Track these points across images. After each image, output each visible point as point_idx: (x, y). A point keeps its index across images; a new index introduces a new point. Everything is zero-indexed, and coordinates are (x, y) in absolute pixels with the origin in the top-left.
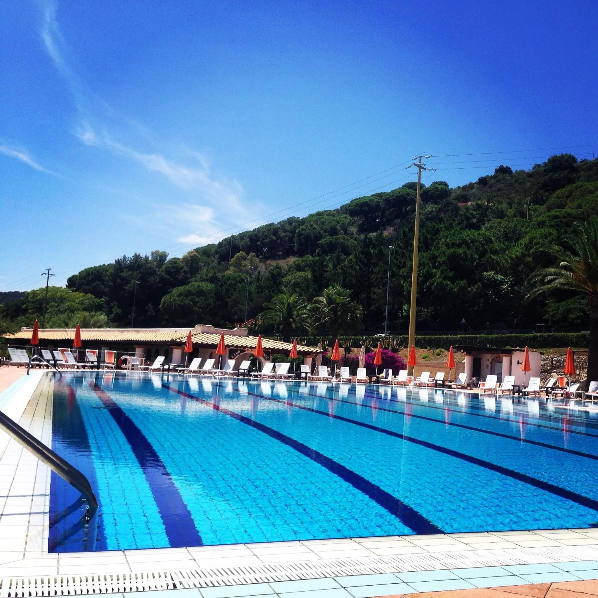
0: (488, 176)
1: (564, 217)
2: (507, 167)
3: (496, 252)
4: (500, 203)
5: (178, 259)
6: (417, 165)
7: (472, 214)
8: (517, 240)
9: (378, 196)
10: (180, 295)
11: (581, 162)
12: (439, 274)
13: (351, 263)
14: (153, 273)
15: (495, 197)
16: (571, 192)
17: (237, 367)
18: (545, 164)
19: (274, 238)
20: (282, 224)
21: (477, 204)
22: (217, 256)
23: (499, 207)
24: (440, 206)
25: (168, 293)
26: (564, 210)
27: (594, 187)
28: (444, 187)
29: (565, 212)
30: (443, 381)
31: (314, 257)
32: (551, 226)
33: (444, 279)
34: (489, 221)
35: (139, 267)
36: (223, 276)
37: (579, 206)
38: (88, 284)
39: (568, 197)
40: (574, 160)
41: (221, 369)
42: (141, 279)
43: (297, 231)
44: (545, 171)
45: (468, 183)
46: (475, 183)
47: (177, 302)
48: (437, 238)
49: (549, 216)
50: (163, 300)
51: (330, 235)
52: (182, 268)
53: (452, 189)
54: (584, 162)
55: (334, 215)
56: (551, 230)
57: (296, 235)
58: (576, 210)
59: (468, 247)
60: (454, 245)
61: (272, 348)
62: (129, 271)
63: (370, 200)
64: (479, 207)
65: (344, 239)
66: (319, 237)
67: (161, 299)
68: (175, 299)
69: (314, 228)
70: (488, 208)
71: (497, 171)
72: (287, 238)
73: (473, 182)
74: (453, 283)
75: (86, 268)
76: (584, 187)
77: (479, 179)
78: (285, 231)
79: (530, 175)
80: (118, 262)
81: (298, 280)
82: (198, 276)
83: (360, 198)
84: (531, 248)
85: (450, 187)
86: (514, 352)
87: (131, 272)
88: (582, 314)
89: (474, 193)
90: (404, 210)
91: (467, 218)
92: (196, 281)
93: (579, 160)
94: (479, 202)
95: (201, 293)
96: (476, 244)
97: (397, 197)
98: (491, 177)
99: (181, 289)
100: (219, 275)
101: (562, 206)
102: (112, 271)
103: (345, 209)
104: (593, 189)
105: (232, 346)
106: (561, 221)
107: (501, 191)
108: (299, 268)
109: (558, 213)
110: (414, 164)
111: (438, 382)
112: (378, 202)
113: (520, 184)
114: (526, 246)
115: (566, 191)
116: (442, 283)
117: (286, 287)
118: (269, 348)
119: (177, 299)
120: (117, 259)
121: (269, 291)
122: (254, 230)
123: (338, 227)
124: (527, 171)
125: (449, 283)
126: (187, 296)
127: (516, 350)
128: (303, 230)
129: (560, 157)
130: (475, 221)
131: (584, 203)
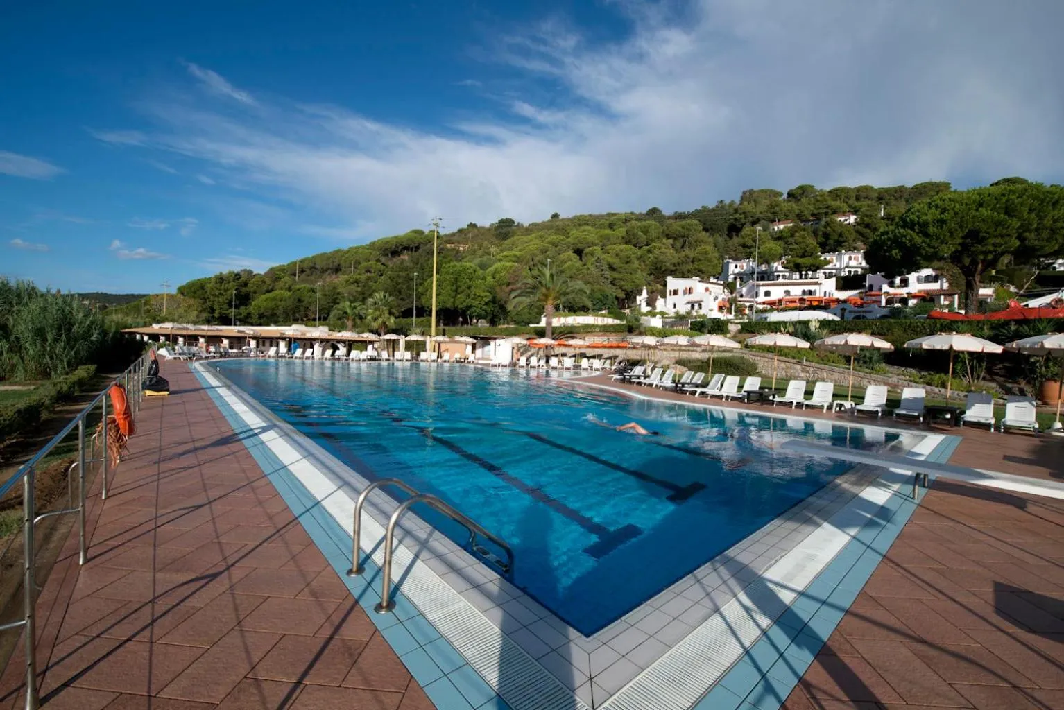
31: (356, 275)
49: (503, 256)
51: (366, 261)
66: (359, 263)
69: (355, 257)
82: (278, 286)
86: (497, 339)
92: (277, 290)
95: (282, 298)
99: (266, 296)
101: (510, 250)
105: (320, 338)
113: (483, 234)
115: (511, 241)
118: (343, 339)
119: (263, 303)
124: (487, 227)
126: (273, 301)
128: (347, 258)
129: (505, 220)
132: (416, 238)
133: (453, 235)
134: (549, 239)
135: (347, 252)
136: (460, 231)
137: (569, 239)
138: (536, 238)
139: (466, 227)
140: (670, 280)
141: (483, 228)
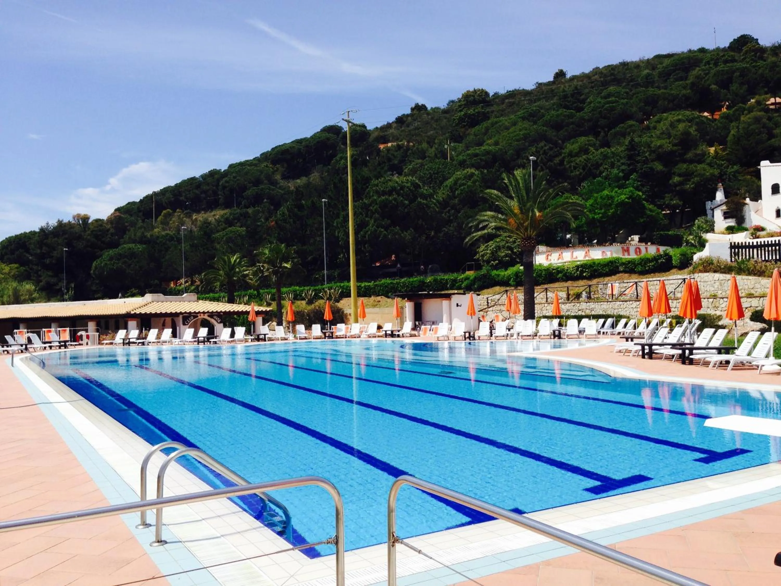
0: (404, 115)
1: (484, 155)
2: (422, 105)
3: (424, 197)
4: (420, 143)
5: (103, 220)
6: (346, 121)
7: (393, 155)
8: (441, 183)
9: (298, 142)
10: (111, 259)
11: (493, 96)
12: (372, 221)
13: (284, 216)
14: (79, 237)
15: (413, 136)
16: (487, 129)
17: (195, 335)
18: (460, 101)
19: (197, 192)
20: (204, 177)
21: (398, 145)
22: (141, 214)
23: (420, 147)
24: (361, 148)
25: (98, 257)
26: (483, 148)
27: (509, 123)
28: (363, 129)
29: (484, 150)
30: (392, 332)
31: (241, 208)
32: (472, 166)
33: (378, 227)
34: (410, 162)
35: (64, 232)
36: (152, 236)
37: (496, 143)
38: (12, 252)
39: (485, 134)
40: (487, 94)
41: (180, 338)
42: (68, 245)
43: (220, 184)
44: (460, 106)
45: (386, 123)
46: (393, 122)
47: (109, 266)
48: (367, 187)
49: (468, 155)
50: (94, 265)
51: (254, 185)
52: (108, 230)
53: (370, 130)
54: (496, 94)
55: (256, 165)
56: (473, 170)
57: (220, 187)
58: (494, 147)
59: (399, 194)
60: (384, 193)
61: (223, 311)
62: (54, 238)
63: (290, 147)
64: (399, 147)
65: (270, 189)
66: (244, 188)
67: (92, 264)
68: (106, 264)
69: (238, 180)
70: (408, 148)
71: (412, 109)
72: (211, 192)
73: (391, 122)
74: (386, 230)
75: (7, 237)
76: (500, 124)
77: (396, 119)
78: (208, 184)
79: (445, 112)
80: (42, 230)
81: (231, 235)
82: (126, 237)
83: (280, 146)
84: (457, 189)
85: (368, 128)
86: (453, 296)
87: (56, 239)
88: (510, 252)
89: (392, 133)
90: (325, 155)
91: (389, 160)
92: (125, 243)
93: (491, 94)
94: (400, 143)
95: (132, 255)
96: (406, 189)
97: (318, 142)
98: (408, 115)
99: (111, 252)
100: (148, 235)
101: (480, 144)
102: (36, 238)
103: (265, 157)
104: (508, 125)
105: (186, 313)
106: (480, 159)
107: (418, 129)
108: (229, 222)
109: (477, 151)
110: (343, 119)
111: (388, 332)
112: (299, 149)
113: (437, 121)
114: (451, 188)
115: (482, 127)
116: (376, 231)
117: (219, 243)
118: (221, 312)
119: (108, 263)
120: (40, 227)
121: (204, 249)
122: (176, 185)
123: (262, 177)
124: (442, 107)
125: (382, 230)
126: (119, 259)
127: (454, 294)
128: (226, 182)
129: (472, 92)
130: (396, 162)
131: (501, 140)
132: (328, 139)
133: (389, 126)
134: (547, 117)
135: (226, 173)
136: (400, 120)
137: (581, 114)
138: (523, 118)
139: (408, 112)
140: (765, 166)
141: (436, 110)
